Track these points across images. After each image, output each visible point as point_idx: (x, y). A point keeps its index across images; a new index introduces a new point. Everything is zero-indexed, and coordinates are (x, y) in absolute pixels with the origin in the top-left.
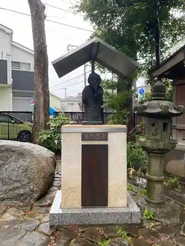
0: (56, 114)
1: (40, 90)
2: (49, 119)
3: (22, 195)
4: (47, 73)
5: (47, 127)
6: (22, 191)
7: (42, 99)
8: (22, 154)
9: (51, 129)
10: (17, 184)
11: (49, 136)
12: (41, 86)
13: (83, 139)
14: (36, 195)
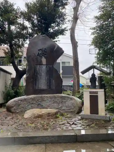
0: (83, 86)
1: (76, 77)
2: (80, 89)
3: (72, 111)
4: (79, 69)
5: (79, 92)
6: (72, 110)
7: (76, 80)
8: (71, 99)
9: (81, 93)
10: (70, 108)
11: (80, 96)
12: (76, 75)
13: (90, 93)
14: (76, 112)
